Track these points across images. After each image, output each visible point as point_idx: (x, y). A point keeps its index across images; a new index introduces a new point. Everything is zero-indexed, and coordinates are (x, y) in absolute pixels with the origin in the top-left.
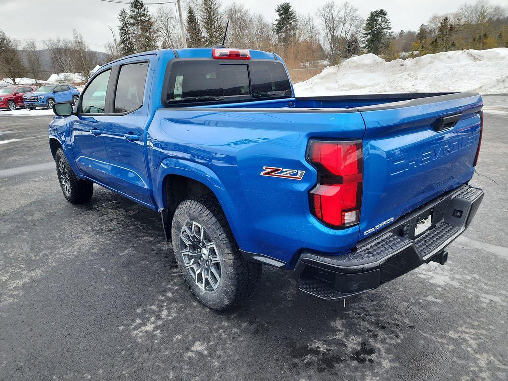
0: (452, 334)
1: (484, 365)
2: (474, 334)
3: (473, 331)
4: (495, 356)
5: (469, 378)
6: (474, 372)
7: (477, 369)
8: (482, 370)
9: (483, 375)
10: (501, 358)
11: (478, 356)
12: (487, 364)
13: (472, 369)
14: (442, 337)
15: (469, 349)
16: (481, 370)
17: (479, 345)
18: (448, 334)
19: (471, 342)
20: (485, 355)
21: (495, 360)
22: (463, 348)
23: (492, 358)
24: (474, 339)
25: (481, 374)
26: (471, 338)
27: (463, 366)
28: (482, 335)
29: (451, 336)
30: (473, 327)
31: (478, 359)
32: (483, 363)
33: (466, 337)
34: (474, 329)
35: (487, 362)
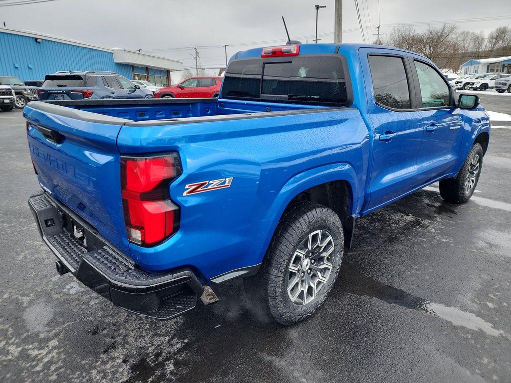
0: (54, 343)
1: (10, 348)
2: (42, 358)
3: (46, 360)
4: (10, 360)
5: (9, 333)
6: (10, 339)
7: (11, 342)
8: (7, 345)
9: (3, 343)
10: (5, 363)
11: (20, 349)
12: (8, 351)
13: (14, 339)
14: (56, 335)
15: (30, 346)
16: (7, 343)
17: (28, 356)
18: (56, 339)
19: (36, 352)
20: (16, 354)
21: (7, 359)
22: (35, 343)
23: (10, 357)
24: (37, 356)
25: (5, 342)
26: (40, 354)
27: (20, 335)
28: (37, 365)
29: (53, 341)
30: (51, 362)
31: (17, 347)
32: (12, 348)
33: (44, 352)
34: (47, 362)
35: (10, 352)
